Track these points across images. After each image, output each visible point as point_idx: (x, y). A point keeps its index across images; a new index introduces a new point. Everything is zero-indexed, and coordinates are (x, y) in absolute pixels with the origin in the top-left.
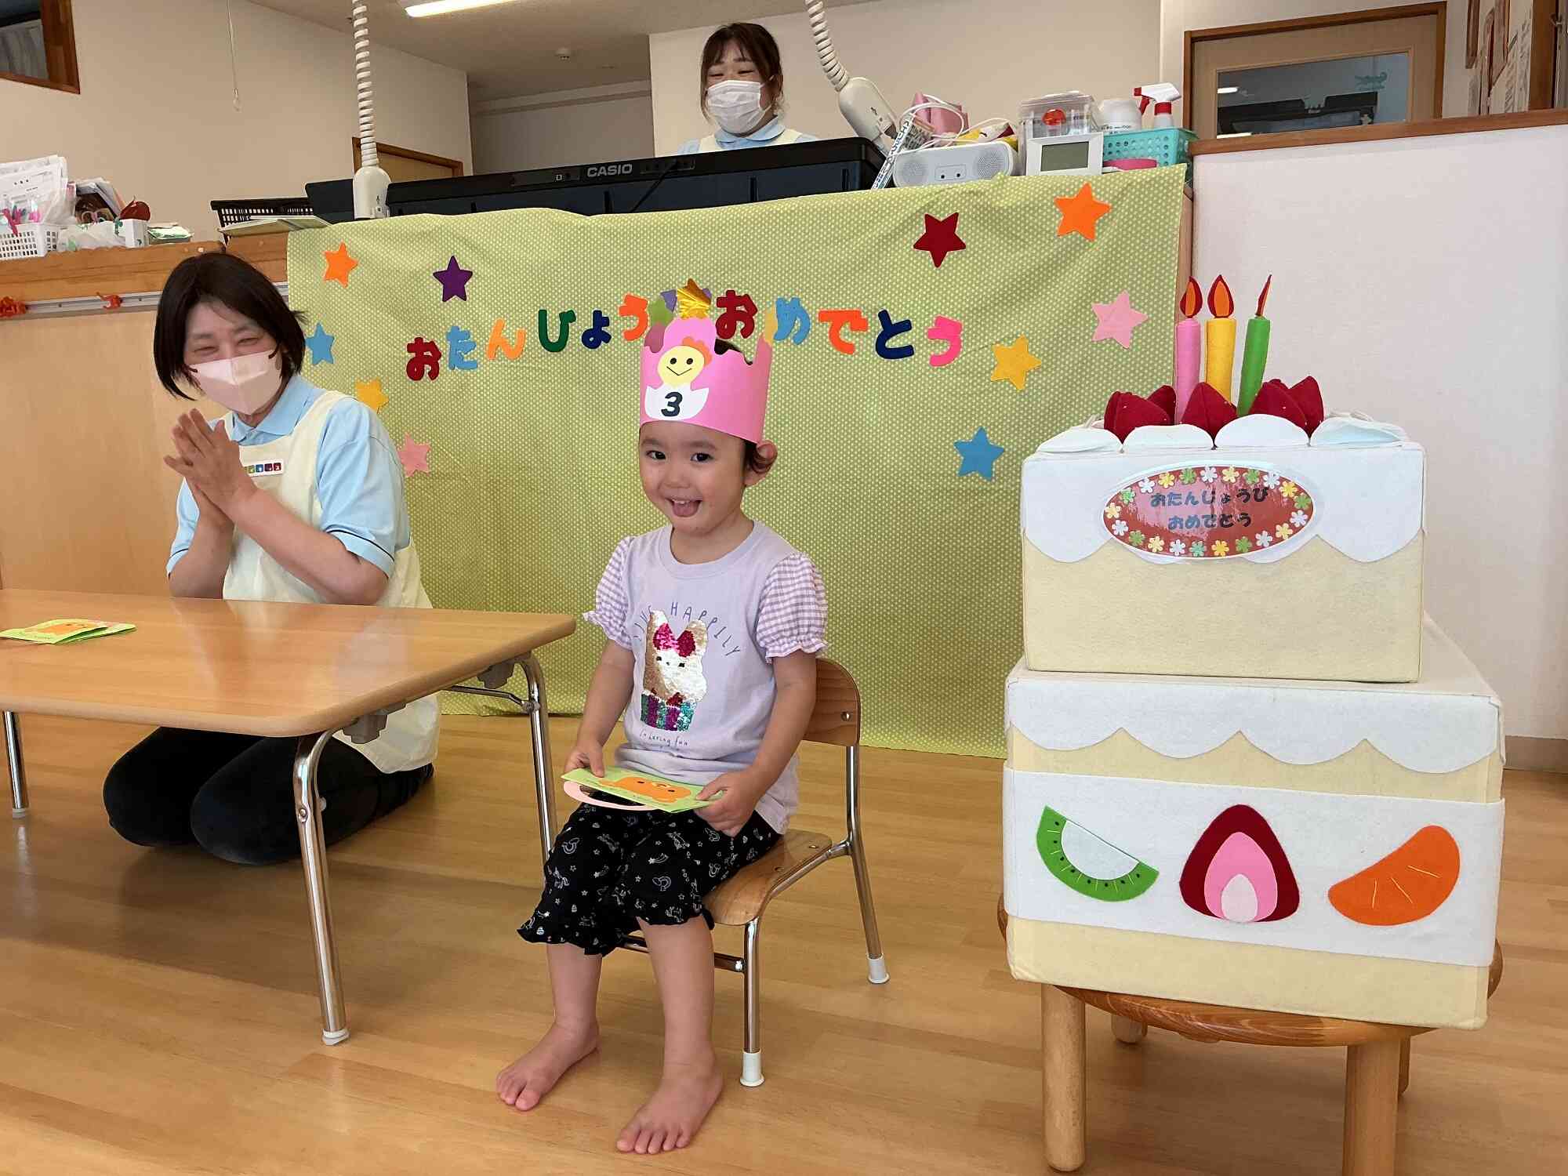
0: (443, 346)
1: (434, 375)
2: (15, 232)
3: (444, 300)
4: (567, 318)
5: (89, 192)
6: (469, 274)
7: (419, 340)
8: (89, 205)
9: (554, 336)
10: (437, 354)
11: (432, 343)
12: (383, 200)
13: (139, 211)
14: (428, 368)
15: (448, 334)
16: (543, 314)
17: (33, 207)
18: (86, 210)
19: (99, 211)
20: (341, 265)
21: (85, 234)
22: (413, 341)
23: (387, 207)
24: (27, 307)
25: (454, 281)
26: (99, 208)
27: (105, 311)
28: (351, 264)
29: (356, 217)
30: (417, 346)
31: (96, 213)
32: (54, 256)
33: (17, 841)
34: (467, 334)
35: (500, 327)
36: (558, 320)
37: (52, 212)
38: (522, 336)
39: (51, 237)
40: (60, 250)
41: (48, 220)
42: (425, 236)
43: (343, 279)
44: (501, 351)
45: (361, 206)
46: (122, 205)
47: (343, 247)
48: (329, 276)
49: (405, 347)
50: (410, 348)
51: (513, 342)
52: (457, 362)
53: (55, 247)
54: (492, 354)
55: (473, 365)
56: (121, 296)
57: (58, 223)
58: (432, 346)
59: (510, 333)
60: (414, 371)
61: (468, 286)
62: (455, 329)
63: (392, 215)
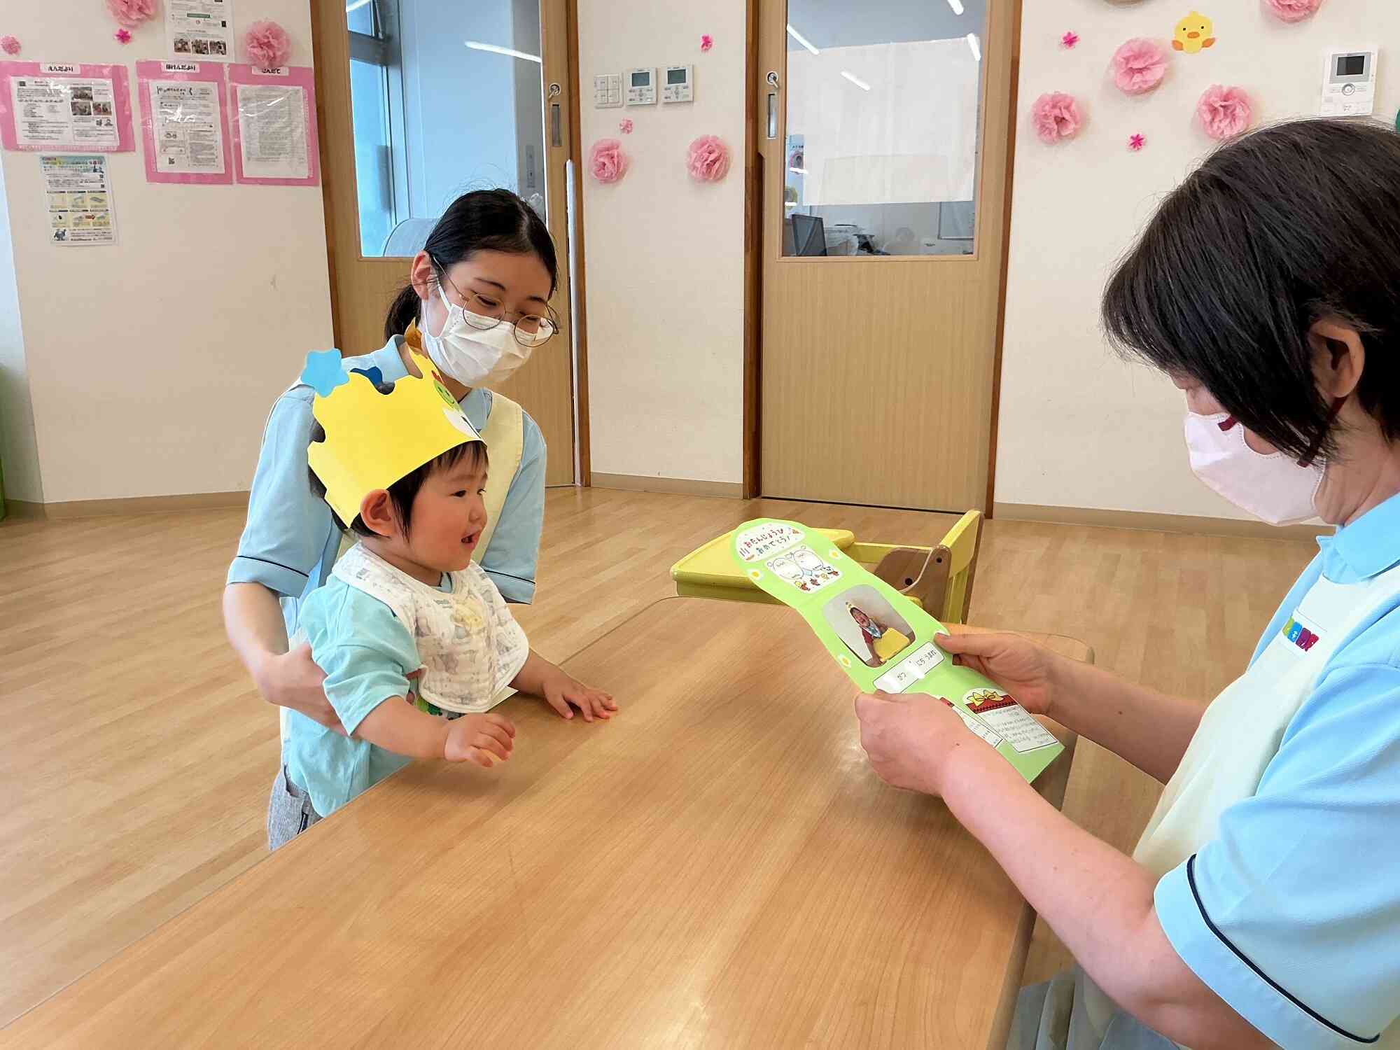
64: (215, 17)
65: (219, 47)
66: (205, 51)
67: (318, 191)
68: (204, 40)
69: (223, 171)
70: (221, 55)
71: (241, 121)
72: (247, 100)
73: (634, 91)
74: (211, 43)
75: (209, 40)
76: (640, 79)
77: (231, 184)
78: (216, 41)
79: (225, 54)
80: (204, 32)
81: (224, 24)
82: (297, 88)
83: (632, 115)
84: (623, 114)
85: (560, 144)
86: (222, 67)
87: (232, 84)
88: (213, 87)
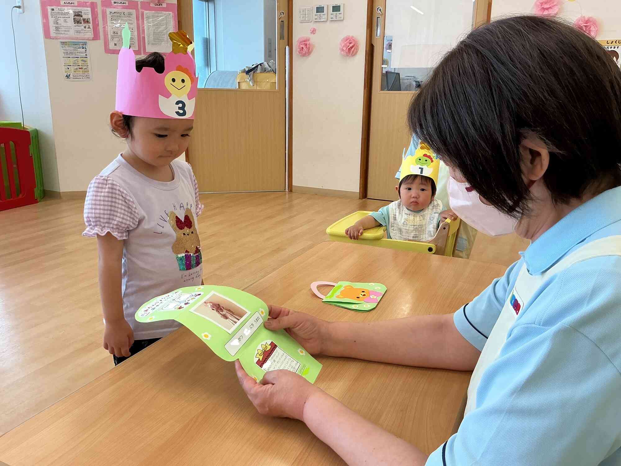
69: (137, 49)
71: (145, 27)
72: (148, 18)
73: (317, 15)
76: (320, 10)
77: (141, 54)
82: (170, 12)
83: (316, 26)
84: (312, 25)
85: (283, 39)
86: (138, 3)
87: (142, 10)
88: (134, 12)
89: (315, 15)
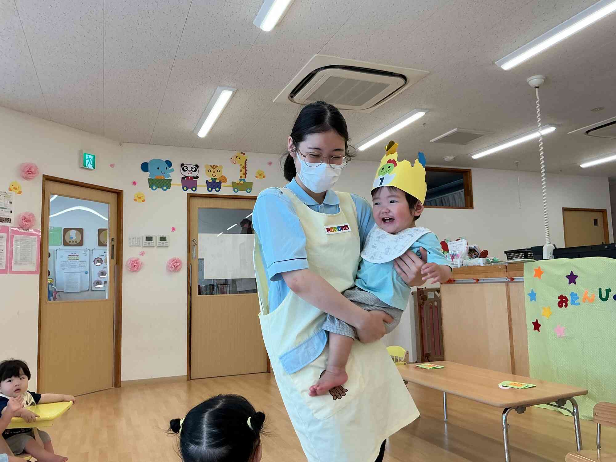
0: (569, 298)
1: (566, 306)
2: (453, 261)
3: (569, 284)
4: (608, 291)
5: (472, 248)
6: (577, 276)
7: (561, 296)
8: (472, 252)
9: (604, 296)
10: (567, 300)
11: (566, 297)
12: (552, 253)
13: (484, 254)
14: (564, 304)
15: (570, 294)
16: (600, 289)
17: (457, 253)
18: (471, 253)
19: (474, 253)
20: (539, 273)
21: (470, 262)
22: (560, 296)
23: (553, 255)
24: (455, 281)
25: (572, 278)
26: (474, 252)
27: (474, 283)
28: (542, 273)
29: (544, 259)
30: (561, 297)
31: (473, 254)
32: (462, 267)
33: (444, 427)
34: (576, 294)
35: (587, 293)
36: (605, 291)
37: (462, 255)
38: (594, 296)
39: (461, 262)
40: (464, 265)
41: (461, 258)
42: (563, 265)
43: (539, 277)
44: (587, 300)
45: (545, 256)
46: (481, 251)
47: (539, 267)
48: (535, 276)
49: (557, 297)
50: (559, 298)
51: (591, 298)
52: (573, 303)
53: (462, 264)
54: (584, 301)
55: (579, 304)
56: (478, 279)
57: (464, 258)
58: (565, 298)
59: (590, 295)
60: (560, 305)
61: (576, 280)
62: (572, 293)
63: (555, 258)
64: (8, 209)
65: (8, 220)
66: (3, 222)
67: (38, 276)
68: (3, 217)
69: (5, 269)
70: (9, 223)
71: (14, 249)
72: (17, 241)
73: (146, 242)
74: (6, 219)
75: (5, 217)
76: (149, 238)
77: (7, 273)
78: (8, 218)
79: (10, 223)
80: (4, 214)
81: (11, 212)
82: (35, 237)
83: (145, 250)
84: (140, 250)
85: (113, 259)
86: (9, 228)
87: (12, 234)
88: (5, 235)
89: (145, 242)
